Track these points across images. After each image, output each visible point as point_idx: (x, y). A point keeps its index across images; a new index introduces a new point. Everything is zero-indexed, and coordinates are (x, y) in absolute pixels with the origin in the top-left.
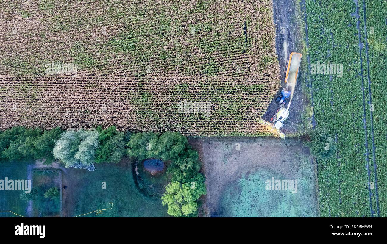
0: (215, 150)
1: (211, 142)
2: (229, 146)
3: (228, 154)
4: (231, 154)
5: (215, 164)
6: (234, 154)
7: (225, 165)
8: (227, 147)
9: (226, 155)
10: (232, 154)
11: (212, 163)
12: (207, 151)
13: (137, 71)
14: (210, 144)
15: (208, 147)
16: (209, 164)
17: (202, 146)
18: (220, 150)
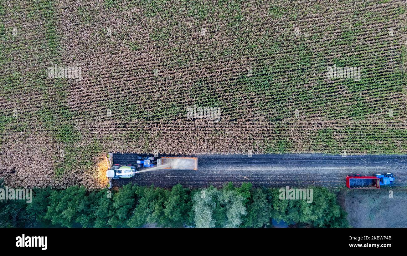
0: (359, 204)
1: (355, 195)
2: (376, 200)
3: (376, 208)
4: (378, 210)
5: (359, 221)
6: (382, 209)
7: (371, 222)
8: (373, 201)
9: (372, 210)
10: (380, 210)
11: (356, 220)
12: (350, 205)
13: (273, 114)
14: (353, 197)
15: (351, 201)
16: (353, 221)
17: (344, 201)
18: (366, 205)
